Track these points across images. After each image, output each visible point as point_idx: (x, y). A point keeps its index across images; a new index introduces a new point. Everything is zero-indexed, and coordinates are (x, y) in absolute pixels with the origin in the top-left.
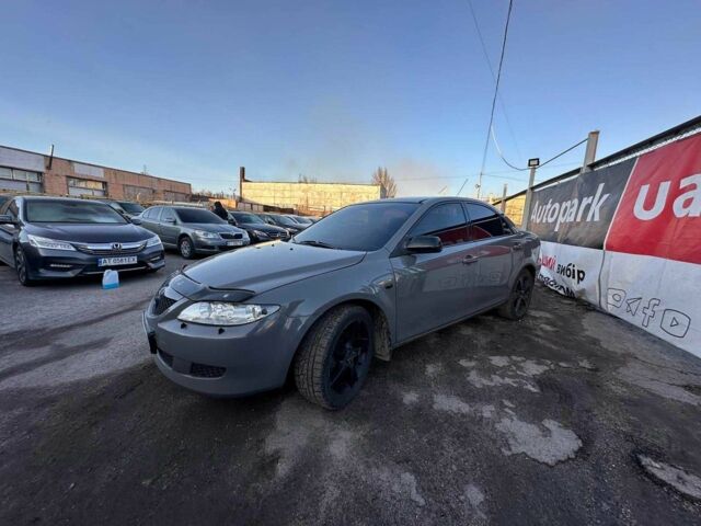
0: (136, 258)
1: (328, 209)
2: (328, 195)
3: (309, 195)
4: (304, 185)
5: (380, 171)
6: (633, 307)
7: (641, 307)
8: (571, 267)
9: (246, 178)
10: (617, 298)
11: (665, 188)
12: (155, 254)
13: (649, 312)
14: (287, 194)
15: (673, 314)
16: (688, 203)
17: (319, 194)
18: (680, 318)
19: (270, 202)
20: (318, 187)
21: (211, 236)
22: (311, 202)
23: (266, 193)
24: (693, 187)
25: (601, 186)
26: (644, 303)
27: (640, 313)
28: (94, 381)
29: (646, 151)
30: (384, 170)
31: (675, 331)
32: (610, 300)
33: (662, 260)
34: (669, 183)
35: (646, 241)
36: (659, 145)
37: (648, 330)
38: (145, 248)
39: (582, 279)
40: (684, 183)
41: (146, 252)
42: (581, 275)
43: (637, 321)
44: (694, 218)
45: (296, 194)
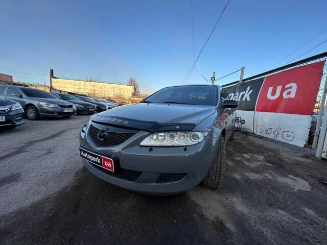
0: (4, 118)
1: (106, 96)
2: (106, 89)
3: (96, 88)
4: (92, 83)
5: (131, 79)
6: (269, 132)
7: (272, 132)
8: (239, 119)
9: (54, 76)
10: (261, 129)
11: (279, 88)
12: (18, 115)
13: (276, 133)
14: (82, 87)
15: (287, 133)
16: (289, 93)
17: (101, 88)
18: (290, 134)
19: (72, 91)
20: (101, 84)
21: (51, 105)
22: (96, 92)
23: (68, 86)
24: (291, 87)
25: (249, 88)
26: (273, 130)
27: (272, 134)
28: (37, 207)
29: (269, 75)
30: (133, 79)
31: (288, 138)
32: (258, 130)
33: (280, 114)
34: (281, 86)
35: (273, 107)
36: (275, 73)
37: (277, 139)
38: (10, 111)
39: (244, 123)
40: (287, 86)
41: (11, 113)
42: (243, 122)
43: (272, 137)
44: (292, 98)
45: (88, 87)
